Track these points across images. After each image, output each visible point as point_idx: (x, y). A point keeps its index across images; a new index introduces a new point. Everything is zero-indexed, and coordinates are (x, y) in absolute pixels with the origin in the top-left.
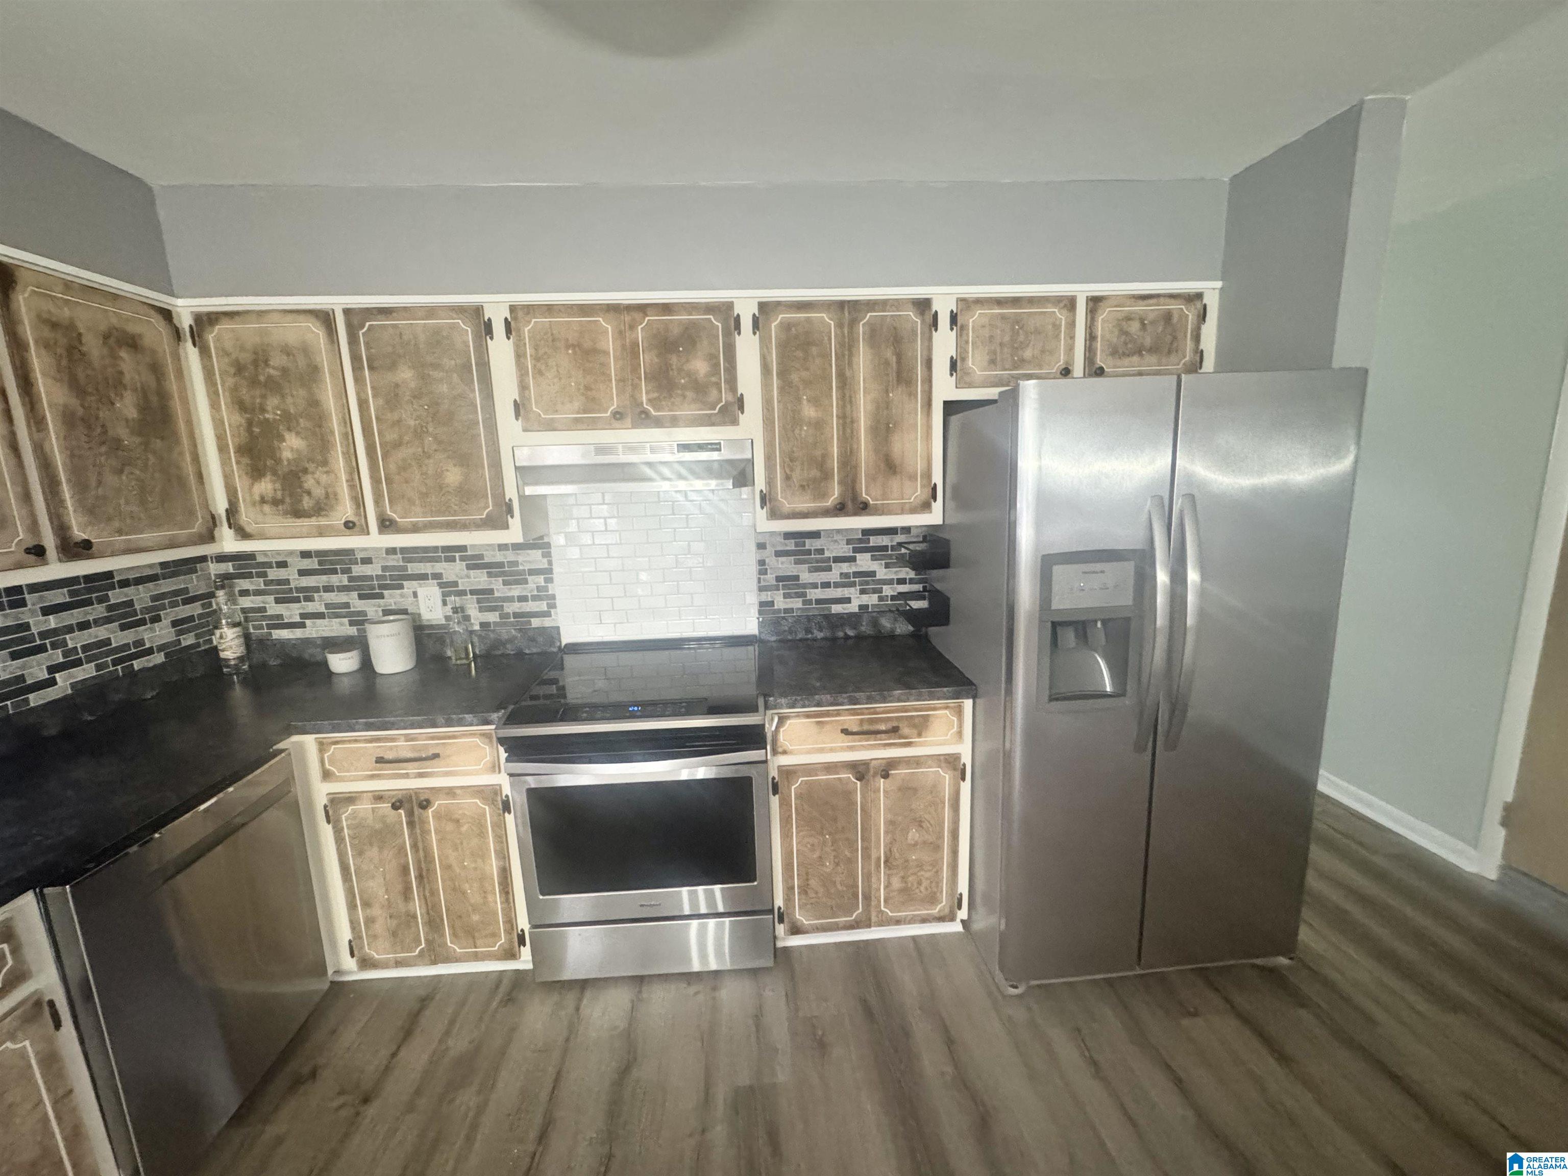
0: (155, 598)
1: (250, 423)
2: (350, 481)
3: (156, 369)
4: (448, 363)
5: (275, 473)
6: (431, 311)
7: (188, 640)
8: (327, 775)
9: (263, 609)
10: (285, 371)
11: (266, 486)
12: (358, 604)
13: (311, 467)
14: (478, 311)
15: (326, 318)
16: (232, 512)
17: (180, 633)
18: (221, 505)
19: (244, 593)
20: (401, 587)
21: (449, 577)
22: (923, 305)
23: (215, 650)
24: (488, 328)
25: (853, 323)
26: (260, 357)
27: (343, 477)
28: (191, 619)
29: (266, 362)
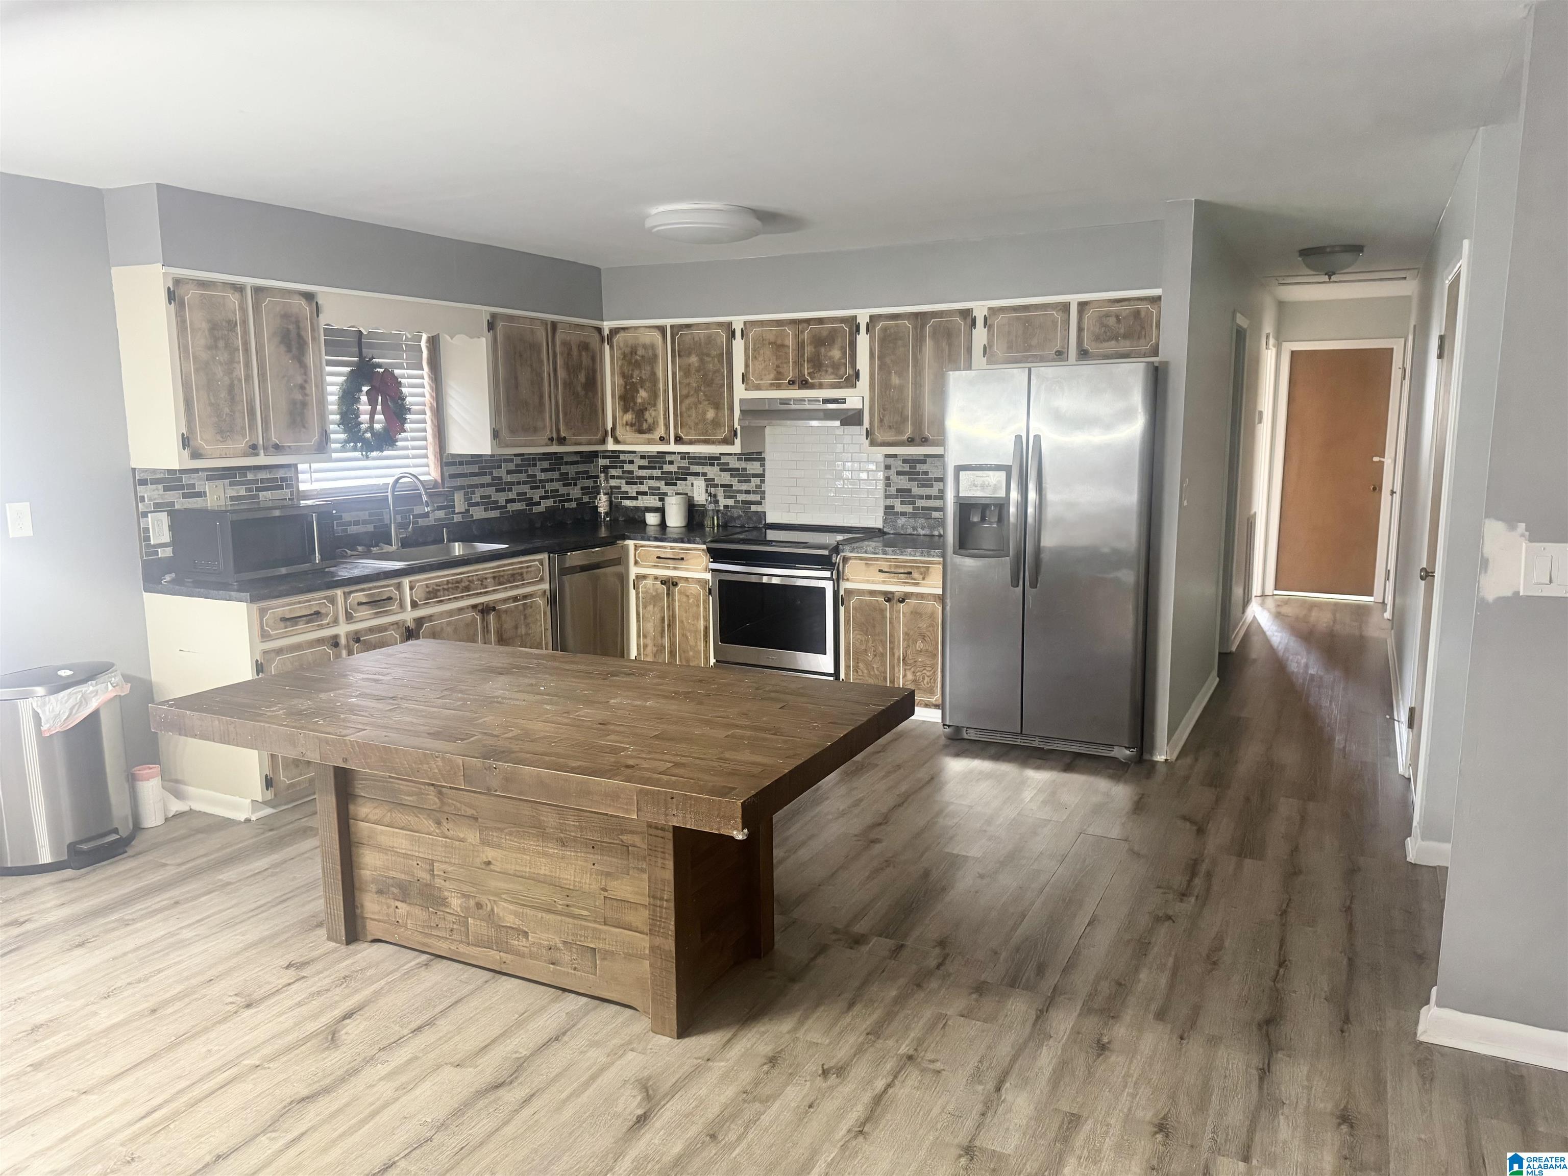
0: (577, 473)
1: (626, 384)
2: (665, 415)
3: (593, 359)
4: (714, 353)
5: (633, 410)
6: (708, 325)
7: (586, 499)
8: (636, 563)
9: (620, 487)
10: (643, 357)
11: (629, 417)
12: (664, 489)
13: (649, 407)
14: (730, 324)
15: (662, 330)
16: (614, 429)
17: (583, 494)
18: (610, 426)
19: (613, 477)
20: (685, 479)
21: (710, 476)
22: (966, 314)
23: (597, 507)
24: (733, 333)
25: (923, 326)
26: (634, 351)
27: (662, 413)
28: (588, 488)
29: (636, 354)
